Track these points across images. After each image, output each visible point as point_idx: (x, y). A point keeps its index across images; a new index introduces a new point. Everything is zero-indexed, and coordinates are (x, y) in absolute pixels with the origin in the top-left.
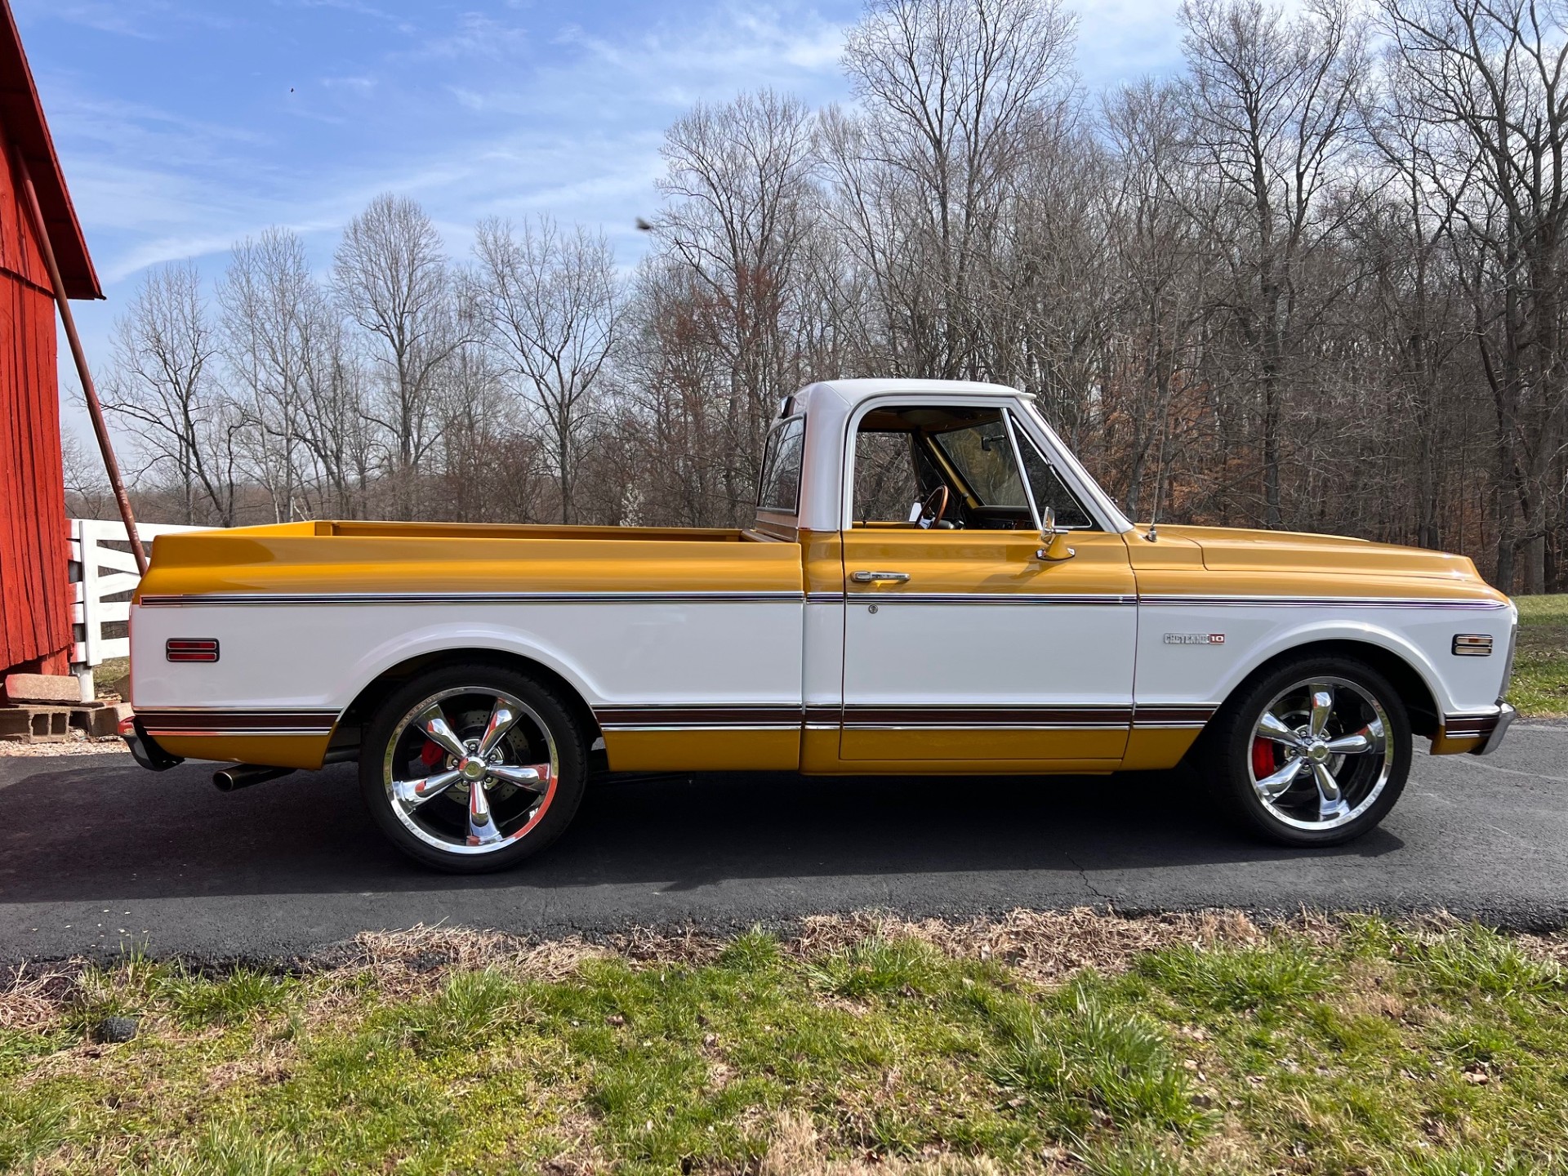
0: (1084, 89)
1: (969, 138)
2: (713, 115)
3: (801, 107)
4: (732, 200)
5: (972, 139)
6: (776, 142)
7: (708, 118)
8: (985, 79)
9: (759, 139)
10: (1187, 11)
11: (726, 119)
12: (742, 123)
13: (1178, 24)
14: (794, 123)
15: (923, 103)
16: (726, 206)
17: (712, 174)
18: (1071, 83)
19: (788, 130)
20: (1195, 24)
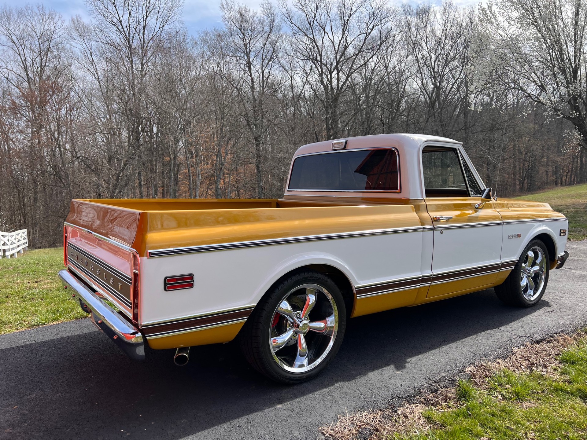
0: (186, 28)
1: (140, 40)
2: (14, 11)
3: (58, 14)
4: (25, 50)
5: (142, 40)
6: (46, 27)
7: (11, 12)
8: (147, 17)
9: (38, 25)
10: (223, 6)
11: (21, 14)
12: (28, 17)
13: (220, 10)
14: (55, 20)
15: (120, 22)
16: (21, 52)
17: (14, 38)
18: (181, 25)
19: (52, 23)
20: (226, 11)
